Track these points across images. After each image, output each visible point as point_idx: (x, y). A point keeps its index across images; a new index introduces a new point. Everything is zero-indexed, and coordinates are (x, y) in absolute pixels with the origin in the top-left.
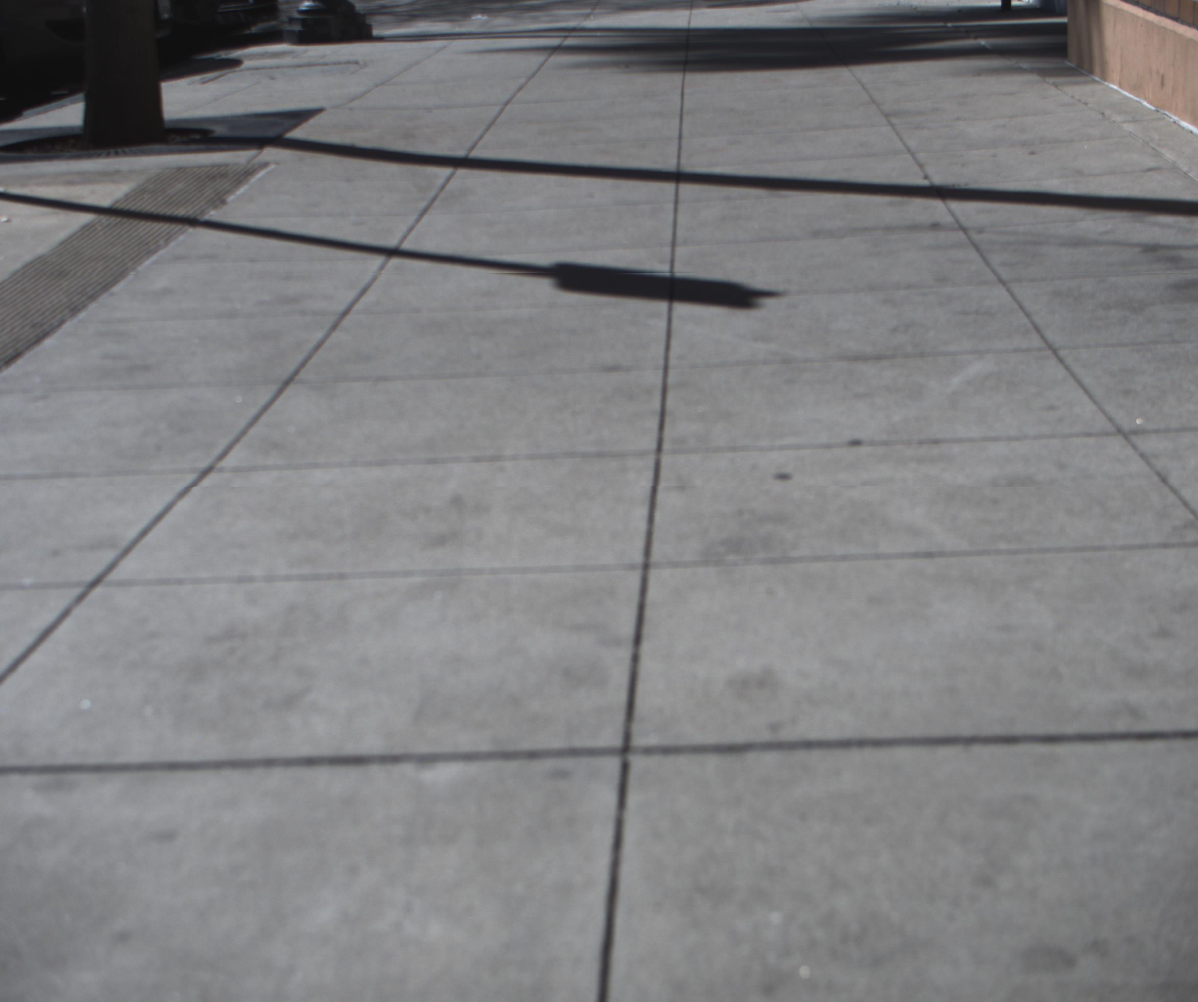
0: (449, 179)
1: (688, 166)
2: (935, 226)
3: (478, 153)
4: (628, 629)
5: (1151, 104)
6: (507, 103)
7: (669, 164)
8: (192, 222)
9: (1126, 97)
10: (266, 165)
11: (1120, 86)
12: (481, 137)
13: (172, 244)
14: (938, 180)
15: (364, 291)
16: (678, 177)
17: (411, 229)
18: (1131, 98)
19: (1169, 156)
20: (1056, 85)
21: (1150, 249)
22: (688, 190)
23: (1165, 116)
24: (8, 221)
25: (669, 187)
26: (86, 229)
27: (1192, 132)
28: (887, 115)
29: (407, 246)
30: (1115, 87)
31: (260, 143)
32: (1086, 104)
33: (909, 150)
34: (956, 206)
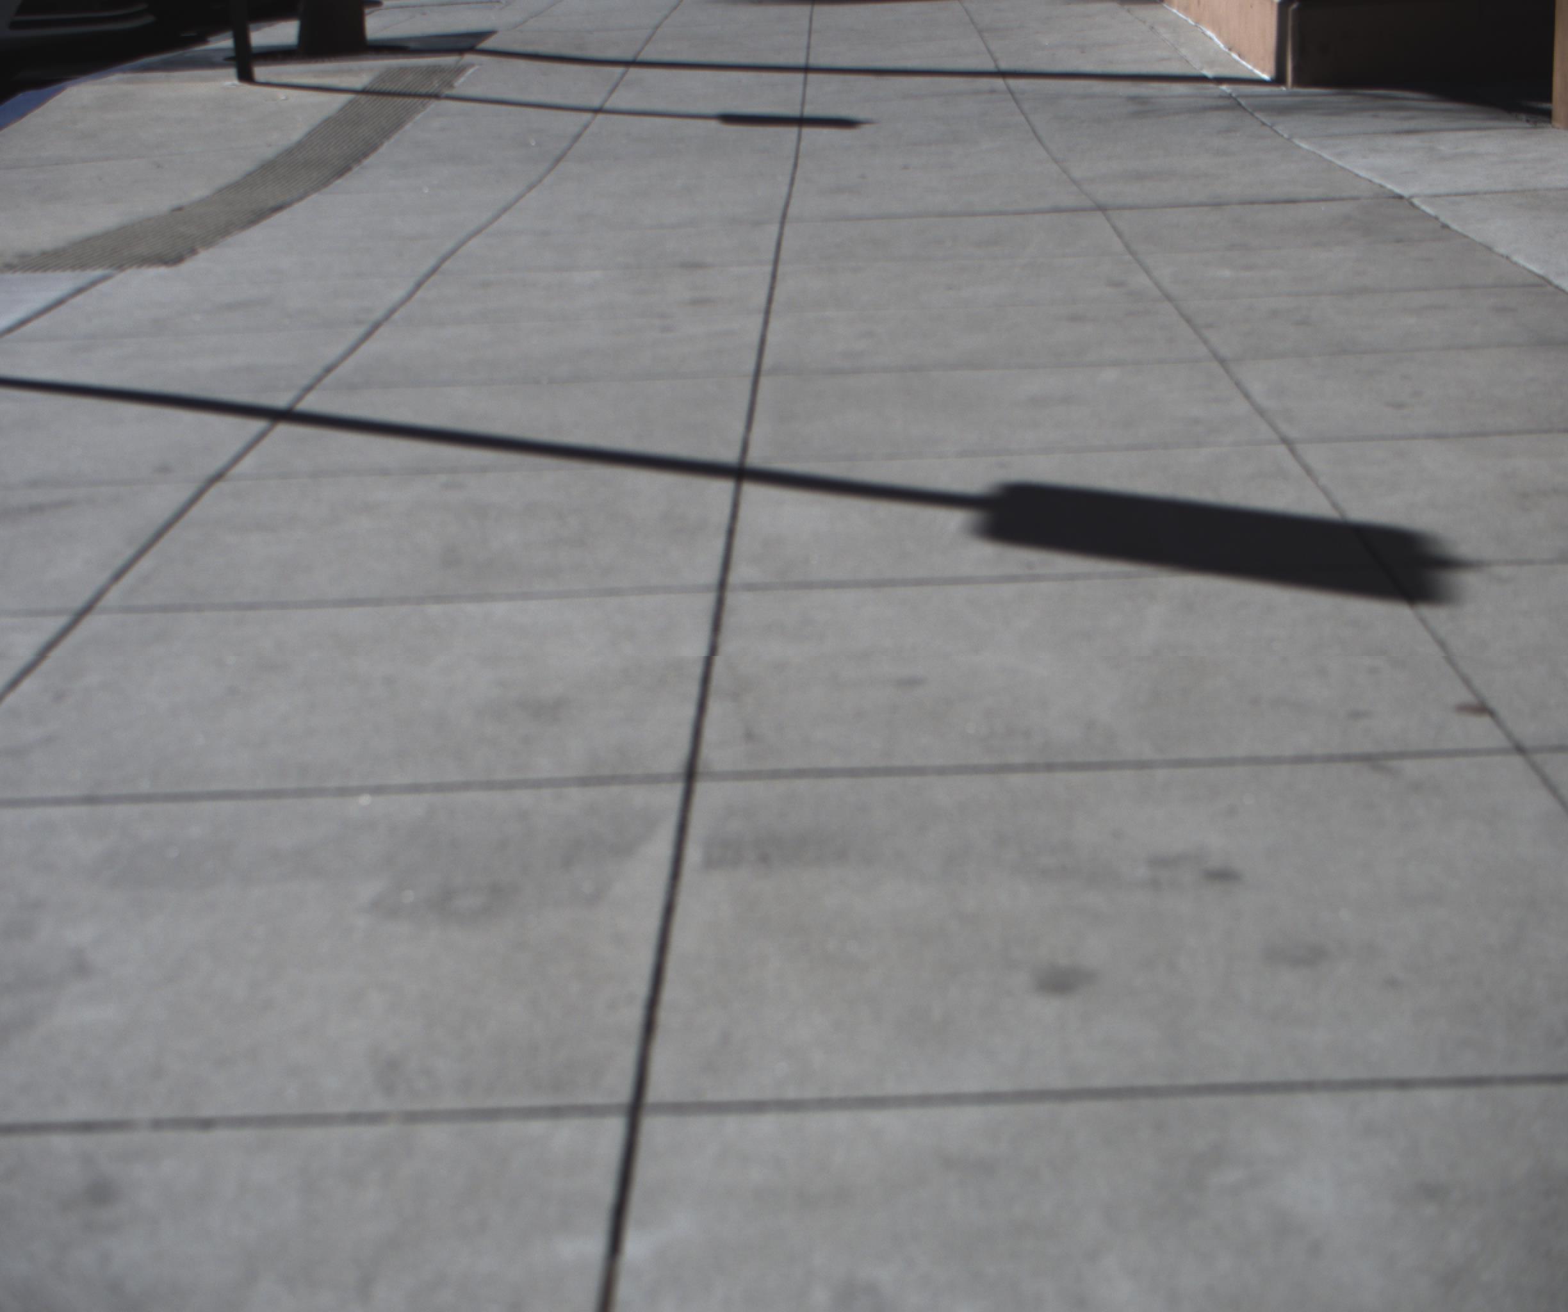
0: (624, 75)
1: (814, 61)
2: (993, 91)
3: (643, 57)
4: (781, 204)
5: (1193, 21)
6: (657, 27)
7: (801, 61)
8: (436, 96)
9: (1178, 17)
10: (472, 65)
11: (1178, 10)
12: (643, 48)
13: (428, 110)
14: (1004, 66)
15: (586, 127)
16: (806, 69)
17: (606, 100)
18: (1182, 18)
19: (1184, 51)
20: (1129, 11)
21: (1133, 99)
22: (812, 77)
23: (1199, 29)
24: (287, 99)
25: (800, 76)
26: (351, 102)
27: (1211, 38)
28: (980, 32)
29: (608, 105)
30: (1175, 11)
31: (461, 51)
32: (1144, 22)
33: (989, 51)
34: (1013, 83)
